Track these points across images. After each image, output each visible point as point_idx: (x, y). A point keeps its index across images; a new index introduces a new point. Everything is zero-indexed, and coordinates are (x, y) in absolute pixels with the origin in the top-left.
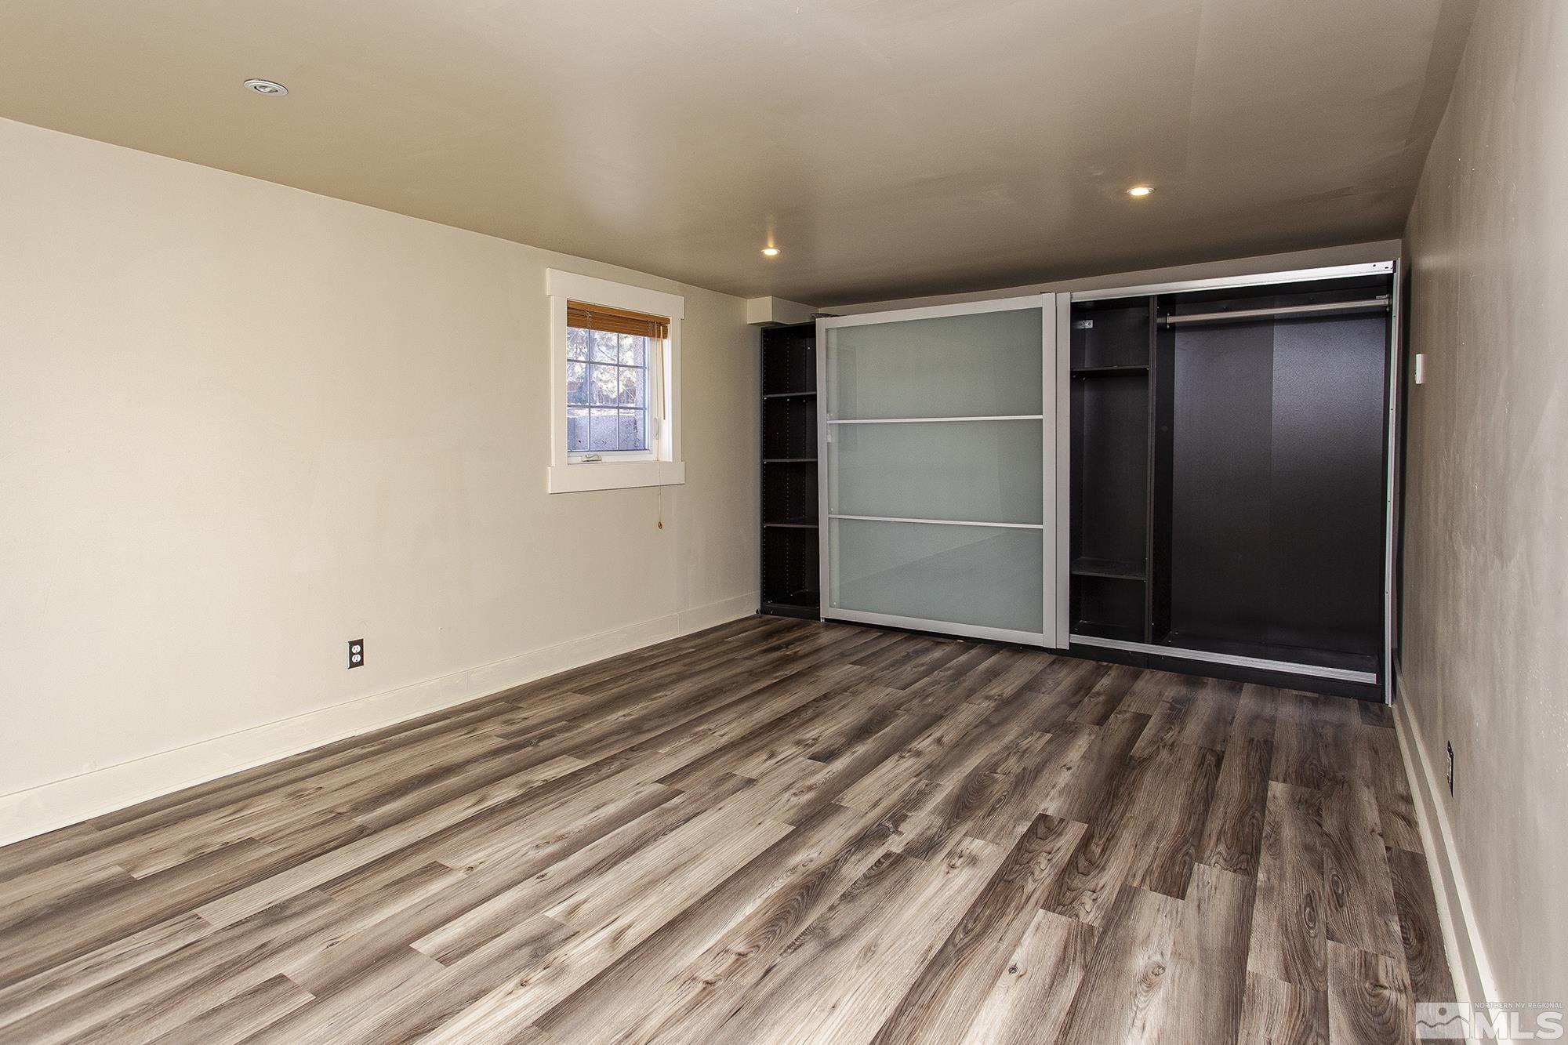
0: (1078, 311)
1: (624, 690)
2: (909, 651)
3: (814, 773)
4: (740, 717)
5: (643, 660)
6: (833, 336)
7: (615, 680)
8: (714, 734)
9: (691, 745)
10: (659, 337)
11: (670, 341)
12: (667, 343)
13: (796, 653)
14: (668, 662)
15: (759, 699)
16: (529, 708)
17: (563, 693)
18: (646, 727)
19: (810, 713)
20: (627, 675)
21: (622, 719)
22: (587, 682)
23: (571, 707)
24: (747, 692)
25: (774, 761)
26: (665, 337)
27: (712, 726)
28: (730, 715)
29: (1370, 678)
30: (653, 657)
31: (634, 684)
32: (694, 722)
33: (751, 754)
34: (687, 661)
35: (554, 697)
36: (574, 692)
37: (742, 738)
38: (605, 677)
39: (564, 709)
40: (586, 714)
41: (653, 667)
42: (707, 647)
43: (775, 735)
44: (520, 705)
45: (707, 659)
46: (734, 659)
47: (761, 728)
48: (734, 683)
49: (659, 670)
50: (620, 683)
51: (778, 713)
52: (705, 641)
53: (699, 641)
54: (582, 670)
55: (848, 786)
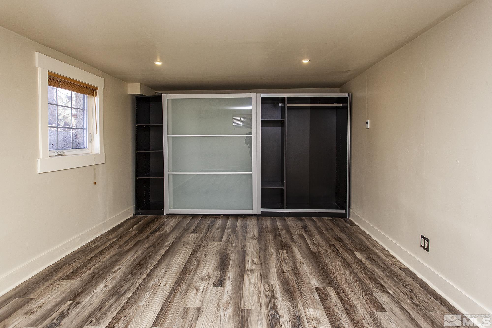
0: (263, 100)
1: (94, 270)
2: (209, 223)
3: (222, 294)
4: (166, 271)
5: (93, 250)
6: (170, 102)
7: (85, 265)
8: (161, 285)
9: (154, 295)
10: (93, 95)
11: (98, 99)
12: (97, 99)
13: (165, 232)
14: (108, 248)
15: (167, 259)
16: (39, 297)
17: (56, 281)
18: (122, 291)
19: (194, 262)
20: (90, 261)
21: (104, 290)
22: (68, 270)
23: (68, 290)
24: (158, 257)
25: (199, 293)
26: (96, 96)
27: (156, 281)
28: (160, 272)
29: (343, 211)
30: (97, 247)
31: (97, 265)
32: (146, 281)
33: (186, 292)
34: (117, 246)
35: (52, 286)
36: (64, 279)
37: (176, 283)
38: (77, 265)
39: (63, 292)
40: (81, 292)
41: (101, 253)
42: (122, 237)
43: (189, 278)
44: (31, 297)
45: (127, 242)
46: (140, 241)
47: (180, 275)
48: (149, 253)
49: (106, 254)
50: (89, 266)
51: (181, 265)
52: (118, 233)
53: (115, 234)
54: (60, 263)
55: (241, 297)
